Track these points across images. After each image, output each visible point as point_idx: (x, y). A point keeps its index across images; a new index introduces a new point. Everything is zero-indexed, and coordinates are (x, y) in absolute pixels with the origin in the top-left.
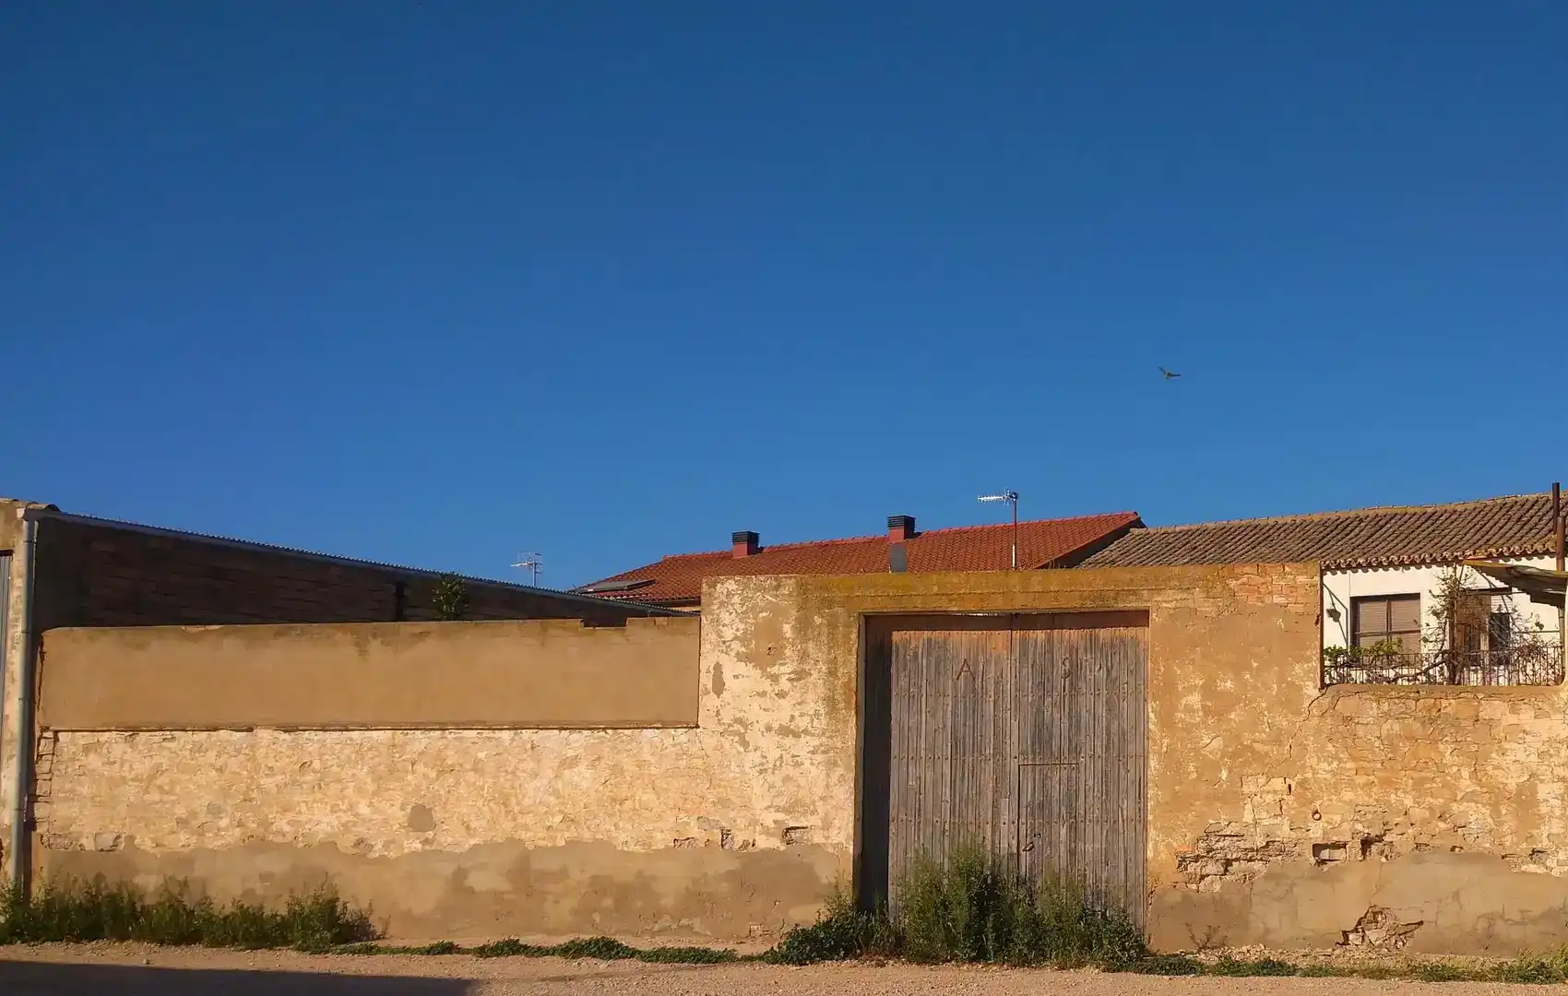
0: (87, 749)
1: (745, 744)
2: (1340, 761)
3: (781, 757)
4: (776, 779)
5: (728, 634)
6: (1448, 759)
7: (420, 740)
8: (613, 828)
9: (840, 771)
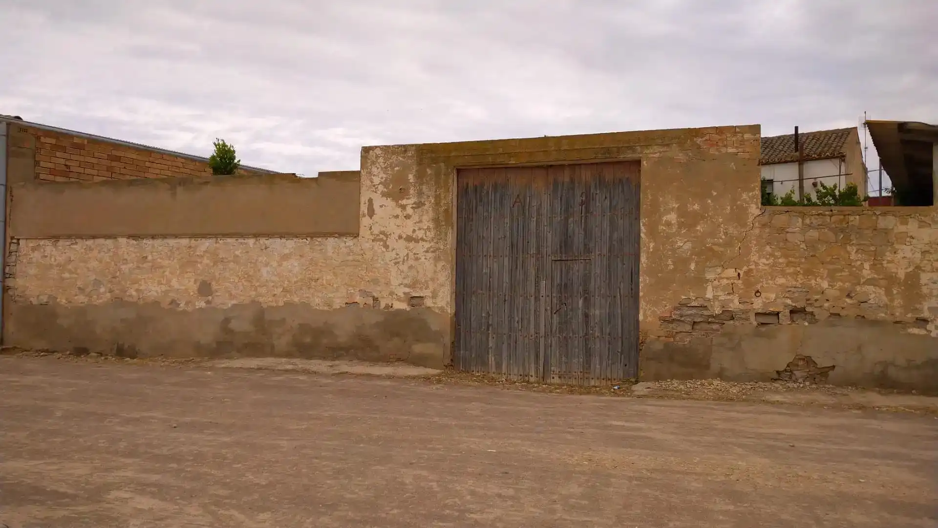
1: (386, 247)
3: (408, 254)
4: (404, 268)
5: (377, 180)
6: (853, 256)
7: (205, 244)
8: (311, 296)
9: (442, 263)
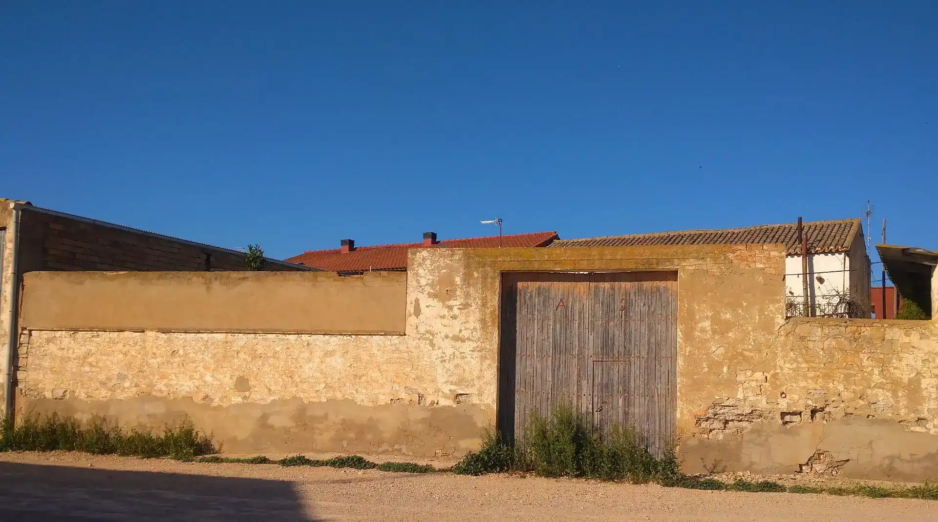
0: (48, 341)
1: (432, 345)
2: (798, 362)
3: (454, 353)
4: (450, 366)
5: (423, 282)
6: (865, 363)
7: (242, 339)
8: (355, 392)
9: (488, 362)
